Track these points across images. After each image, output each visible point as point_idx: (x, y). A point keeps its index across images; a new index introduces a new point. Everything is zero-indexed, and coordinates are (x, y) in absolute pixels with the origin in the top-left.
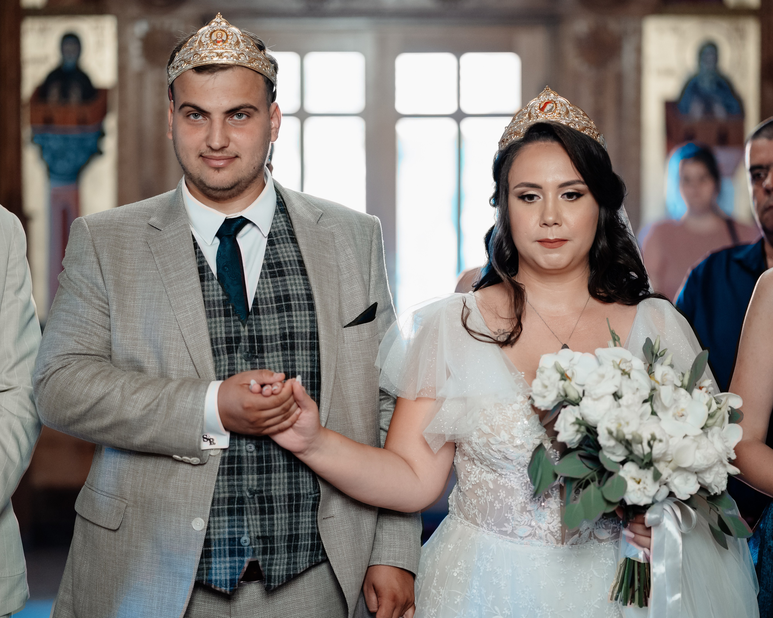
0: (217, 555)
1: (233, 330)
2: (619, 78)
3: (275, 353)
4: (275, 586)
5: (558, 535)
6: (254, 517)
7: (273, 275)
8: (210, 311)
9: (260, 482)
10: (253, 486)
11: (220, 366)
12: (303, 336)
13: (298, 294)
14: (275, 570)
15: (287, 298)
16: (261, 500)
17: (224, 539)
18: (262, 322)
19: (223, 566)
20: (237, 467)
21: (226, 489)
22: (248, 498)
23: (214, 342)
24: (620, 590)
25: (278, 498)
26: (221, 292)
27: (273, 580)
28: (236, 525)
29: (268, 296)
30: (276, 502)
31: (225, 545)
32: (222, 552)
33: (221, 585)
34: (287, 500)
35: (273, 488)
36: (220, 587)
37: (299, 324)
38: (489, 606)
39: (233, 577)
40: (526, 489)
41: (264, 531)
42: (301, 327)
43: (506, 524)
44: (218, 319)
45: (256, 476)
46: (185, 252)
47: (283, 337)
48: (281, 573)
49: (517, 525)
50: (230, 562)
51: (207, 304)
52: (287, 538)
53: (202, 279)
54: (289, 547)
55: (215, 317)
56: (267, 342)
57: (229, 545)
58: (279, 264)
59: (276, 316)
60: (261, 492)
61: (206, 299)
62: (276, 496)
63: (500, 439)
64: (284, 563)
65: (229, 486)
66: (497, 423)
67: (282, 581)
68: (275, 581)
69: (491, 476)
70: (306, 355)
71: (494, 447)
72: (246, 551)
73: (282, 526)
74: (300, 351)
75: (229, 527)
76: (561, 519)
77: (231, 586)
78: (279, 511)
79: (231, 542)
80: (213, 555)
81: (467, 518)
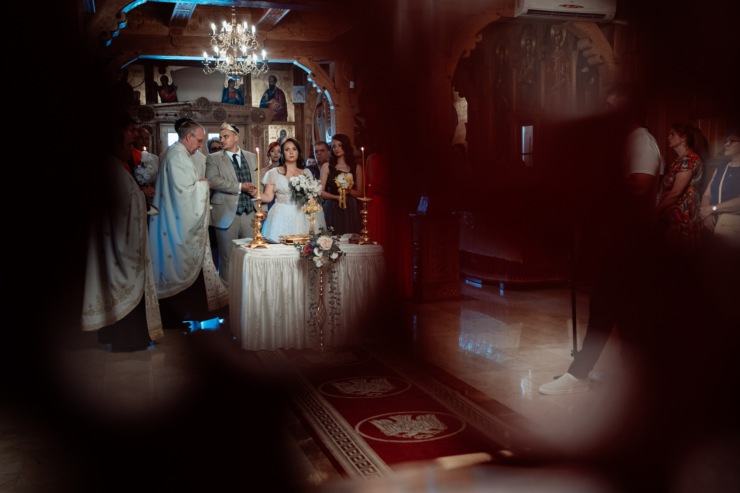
1: (239, 172)
2: (263, 138)
4: (248, 212)
6: (245, 202)
10: (244, 197)
11: (239, 179)
12: (248, 173)
15: (246, 167)
16: (246, 199)
17: (240, 205)
18: (242, 171)
19: (240, 209)
22: (244, 199)
23: (236, 174)
26: (235, 165)
28: (242, 203)
29: (242, 167)
33: (240, 213)
37: (247, 171)
39: (242, 211)
46: (229, 160)
51: (234, 168)
53: (232, 163)
55: (236, 170)
58: (243, 162)
69: (284, 195)
81: (279, 203)
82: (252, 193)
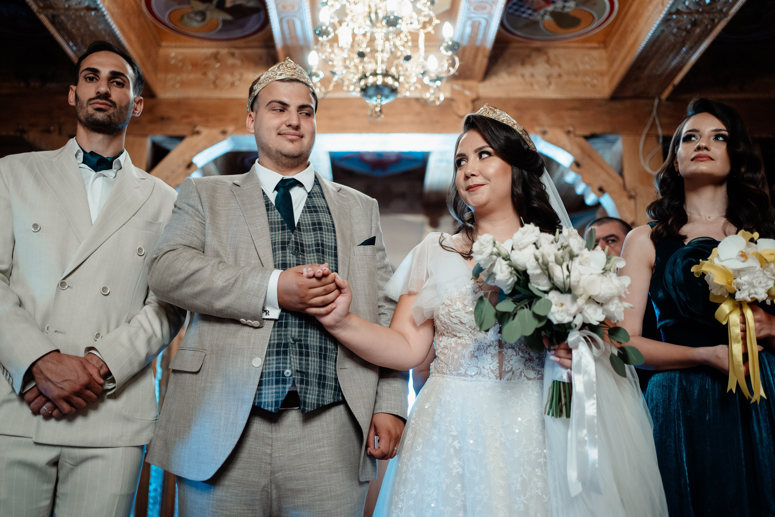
0: (267, 384)
1: (286, 237)
3: (312, 254)
4: (308, 410)
5: (497, 372)
6: (295, 357)
7: (310, 212)
8: (272, 227)
9: (300, 334)
10: (295, 336)
11: (276, 258)
12: (330, 248)
13: (327, 223)
14: (309, 398)
15: (320, 224)
16: (300, 346)
17: (273, 372)
18: (303, 236)
19: (270, 391)
20: (285, 322)
21: (276, 338)
22: (292, 343)
23: (273, 244)
24: (551, 407)
25: (312, 347)
26: (280, 216)
27: (307, 406)
28: (281, 362)
29: (307, 222)
30: (311, 350)
31: (272, 376)
32: (271, 382)
33: (268, 406)
34: (318, 349)
35: (309, 339)
36: (268, 407)
37: (327, 240)
38: (447, 424)
39: (278, 399)
40: (475, 343)
41: (301, 368)
42: (329, 242)
43: (461, 368)
44: (277, 233)
45: (297, 329)
46: (257, 196)
47: (317, 245)
48: (313, 401)
49: (468, 367)
50: (276, 389)
51: (271, 223)
52: (318, 377)
53: (268, 210)
54: (319, 383)
55: (275, 231)
56: (306, 248)
57: (276, 376)
58: (314, 207)
59: (312, 233)
60: (301, 340)
61: (270, 220)
62: (311, 345)
63: (456, 308)
64: (315, 394)
65: (278, 335)
66: (454, 297)
67: (314, 408)
68: (308, 406)
69: (454, 339)
70: (332, 260)
71: (453, 314)
72: (288, 380)
73: (314, 366)
74: (328, 256)
75: (276, 364)
76: (499, 361)
77: (275, 406)
78: (313, 356)
79: (278, 374)
80: (264, 384)
82: (328, 313)
